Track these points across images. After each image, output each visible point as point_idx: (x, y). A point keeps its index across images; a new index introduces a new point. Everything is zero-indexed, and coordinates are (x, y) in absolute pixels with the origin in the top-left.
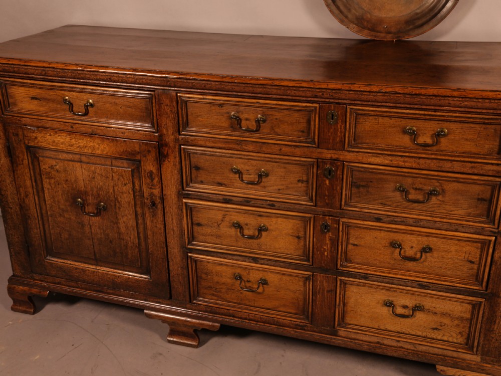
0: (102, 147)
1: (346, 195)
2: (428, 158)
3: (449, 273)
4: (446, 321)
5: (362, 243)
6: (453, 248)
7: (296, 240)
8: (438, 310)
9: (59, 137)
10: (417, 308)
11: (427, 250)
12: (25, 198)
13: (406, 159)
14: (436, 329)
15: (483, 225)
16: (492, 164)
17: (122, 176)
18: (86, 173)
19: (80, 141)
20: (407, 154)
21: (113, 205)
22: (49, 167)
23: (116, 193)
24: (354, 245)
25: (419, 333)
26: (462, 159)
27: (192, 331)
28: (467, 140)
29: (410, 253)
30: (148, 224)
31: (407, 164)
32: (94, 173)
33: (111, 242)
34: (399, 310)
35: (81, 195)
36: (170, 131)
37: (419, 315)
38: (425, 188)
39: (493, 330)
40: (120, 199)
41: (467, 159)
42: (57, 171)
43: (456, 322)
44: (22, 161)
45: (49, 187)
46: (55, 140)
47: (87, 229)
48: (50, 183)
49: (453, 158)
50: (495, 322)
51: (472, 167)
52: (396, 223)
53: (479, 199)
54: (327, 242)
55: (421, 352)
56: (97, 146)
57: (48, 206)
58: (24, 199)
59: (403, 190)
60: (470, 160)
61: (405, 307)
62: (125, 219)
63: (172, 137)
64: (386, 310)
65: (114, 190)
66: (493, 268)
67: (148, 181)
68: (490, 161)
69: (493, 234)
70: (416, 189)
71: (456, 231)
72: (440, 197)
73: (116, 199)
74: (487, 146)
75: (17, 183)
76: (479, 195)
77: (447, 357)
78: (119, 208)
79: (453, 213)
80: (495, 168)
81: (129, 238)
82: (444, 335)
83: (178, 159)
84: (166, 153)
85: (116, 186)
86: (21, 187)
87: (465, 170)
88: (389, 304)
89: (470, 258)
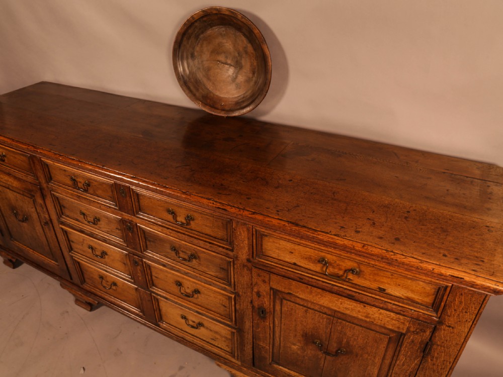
1: (143, 245)
2: (184, 234)
3: (213, 309)
4: (218, 337)
5: (159, 277)
6: (212, 295)
7: (123, 265)
8: (212, 329)
10: (200, 325)
11: (197, 291)
13: (171, 231)
14: (213, 339)
15: (225, 286)
16: (223, 248)
20: (171, 228)
24: (156, 277)
25: (204, 339)
26: (205, 239)
27: (84, 302)
28: (206, 226)
29: (188, 291)
31: (172, 235)
34: (191, 323)
37: (202, 329)
38: (187, 252)
39: (244, 350)
41: (207, 240)
43: (223, 339)
49: (198, 237)
50: (245, 346)
51: (211, 247)
52: (174, 270)
53: (221, 268)
54: (139, 272)
55: (207, 350)
59: (175, 250)
60: (209, 241)
61: (194, 322)
64: (183, 321)
66: (237, 314)
68: (222, 245)
69: (232, 293)
70: (182, 251)
71: (210, 285)
72: (197, 260)
74: (220, 233)
76: (220, 265)
77: (222, 357)
79: (207, 272)
80: (224, 250)
82: (218, 344)
87: (207, 247)
88: (184, 317)
89: (223, 304)
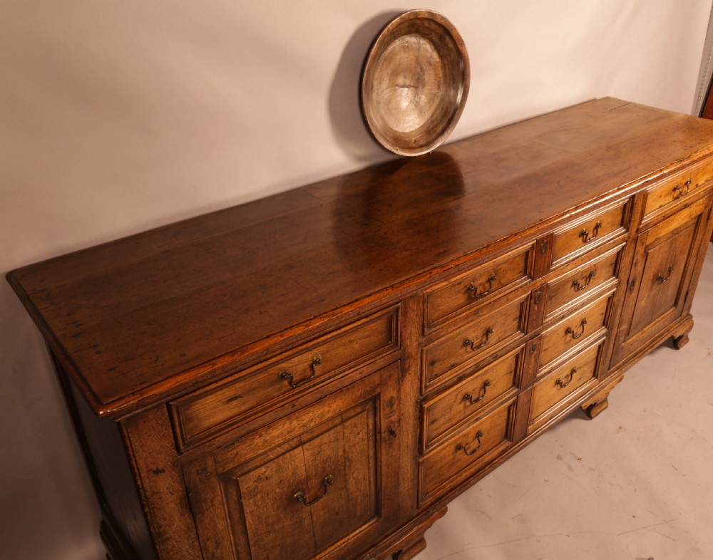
0: (334, 406)
4: (586, 368)
8: (582, 364)
9: (274, 430)
10: (574, 371)
12: (215, 550)
17: (356, 426)
18: (308, 453)
19: (304, 417)
21: (342, 468)
22: (255, 482)
23: (347, 450)
29: (576, 330)
30: (383, 460)
32: (320, 446)
33: (337, 514)
34: (564, 381)
35: (301, 486)
36: (414, 339)
40: (350, 455)
42: (267, 478)
44: (212, 501)
45: (253, 508)
46: (268, 437)
47: (307, 522)
48: (255, 503)
56: (328, 408)
57: (250, 535)
58: (213, 554)
61: (566, 376)
62: (355, 475)
63: (415, 344)
65: (344, 451)
67: (387, 410)
69: (616, 286)
73: (346, 458)
75: (201, 539)
78: (350, 466)
81: (359, 493)
83: (419, 366)
84: (407, 367)
85: (347, 442)
86: (208, 539)
88: (557, 383)
89: (602, 312)
